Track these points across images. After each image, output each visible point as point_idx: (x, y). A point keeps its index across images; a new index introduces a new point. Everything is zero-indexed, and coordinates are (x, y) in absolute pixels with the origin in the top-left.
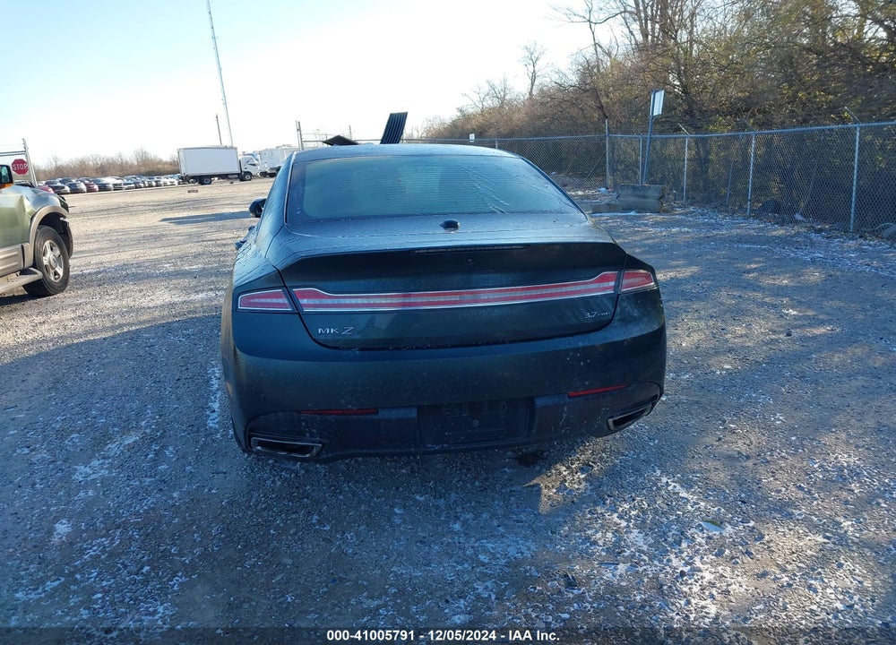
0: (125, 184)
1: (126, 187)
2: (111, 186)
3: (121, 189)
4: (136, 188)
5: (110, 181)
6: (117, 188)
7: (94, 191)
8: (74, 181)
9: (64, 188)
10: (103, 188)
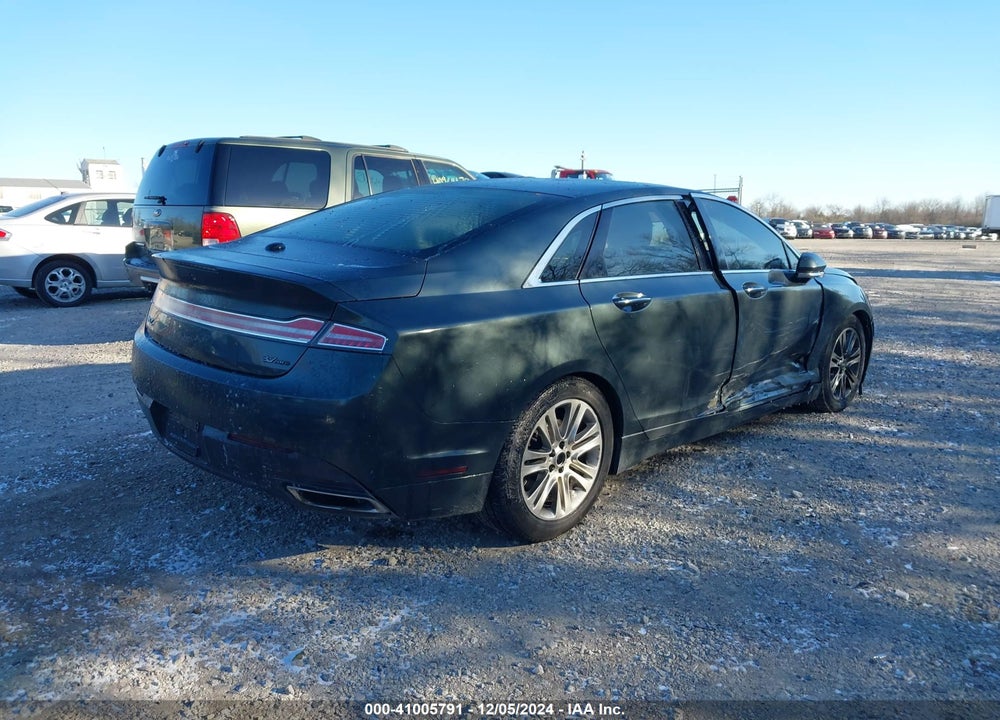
0: (921, 233)
1: (922, 236)
2: (903, 234)
3: (915, 238)
4: (936, 238)
5: (904, 228)
6: (910, 236)
7: (882, 238)
8: (862, 225)
9: (847, 231)
10: (893, 235)
